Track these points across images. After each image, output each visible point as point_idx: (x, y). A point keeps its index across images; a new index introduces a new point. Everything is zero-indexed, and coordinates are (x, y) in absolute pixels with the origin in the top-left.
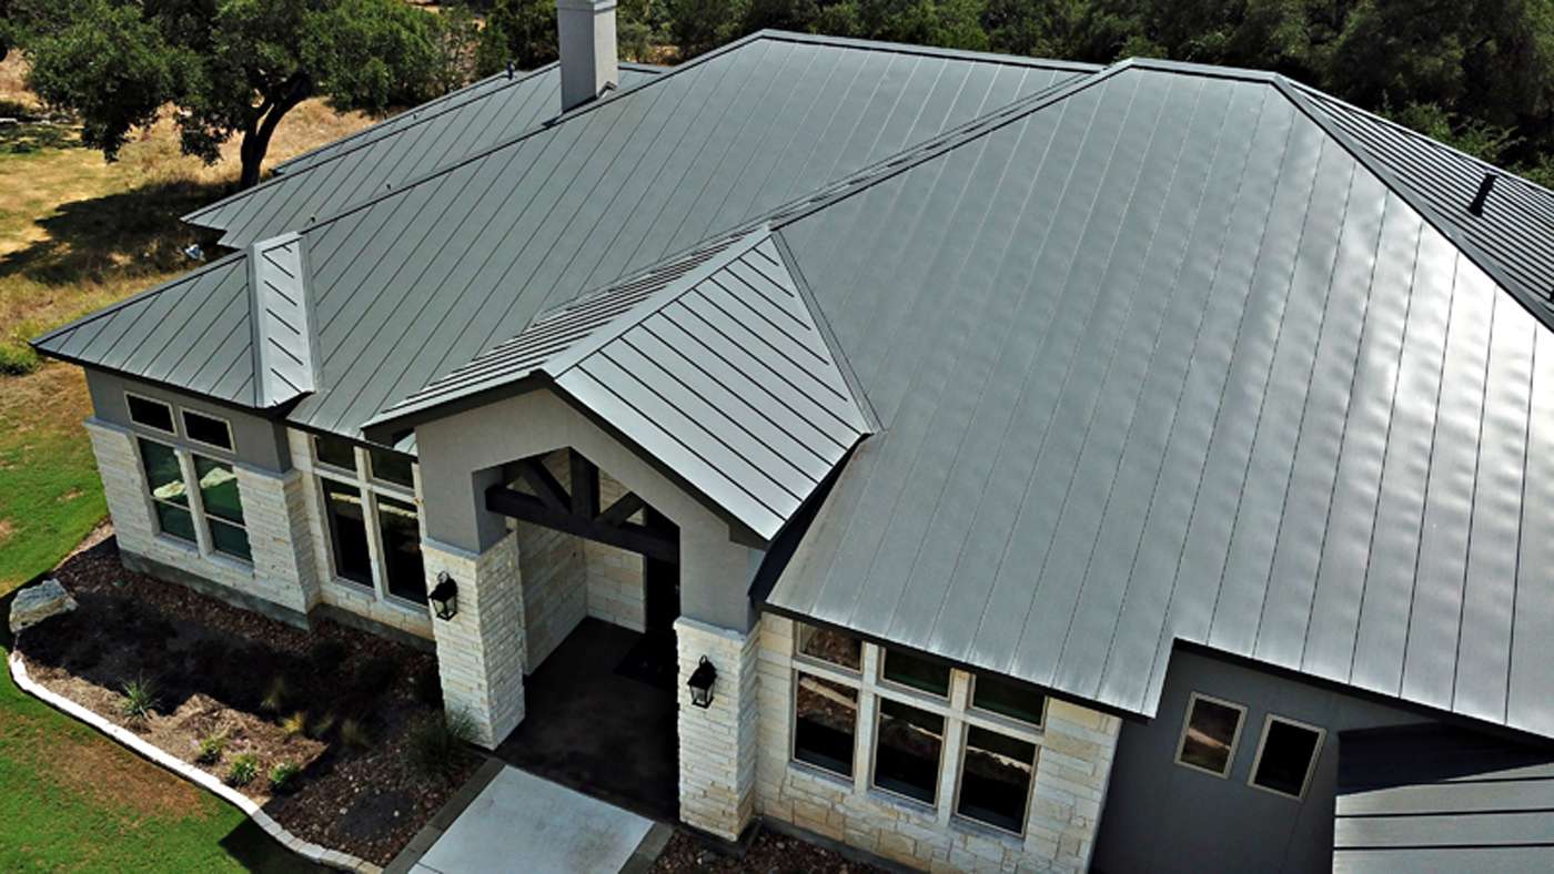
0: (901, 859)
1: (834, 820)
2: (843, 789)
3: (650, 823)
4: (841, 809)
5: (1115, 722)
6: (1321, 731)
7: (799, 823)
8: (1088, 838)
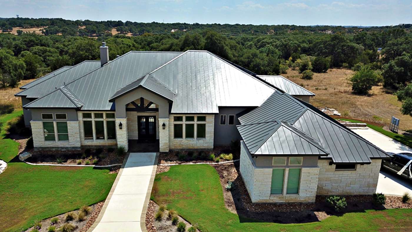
0: (190, 148)
1: (181, 145)
2: (182, 140)
3: (156, 153)
4: (182, 143)
5: (214, 115)
6: (234, 115)
7: (176, 148)
8: (213, 134)
